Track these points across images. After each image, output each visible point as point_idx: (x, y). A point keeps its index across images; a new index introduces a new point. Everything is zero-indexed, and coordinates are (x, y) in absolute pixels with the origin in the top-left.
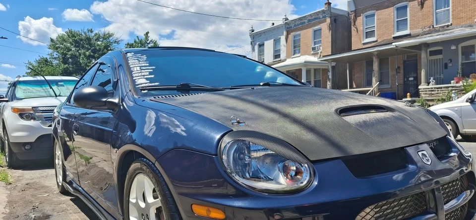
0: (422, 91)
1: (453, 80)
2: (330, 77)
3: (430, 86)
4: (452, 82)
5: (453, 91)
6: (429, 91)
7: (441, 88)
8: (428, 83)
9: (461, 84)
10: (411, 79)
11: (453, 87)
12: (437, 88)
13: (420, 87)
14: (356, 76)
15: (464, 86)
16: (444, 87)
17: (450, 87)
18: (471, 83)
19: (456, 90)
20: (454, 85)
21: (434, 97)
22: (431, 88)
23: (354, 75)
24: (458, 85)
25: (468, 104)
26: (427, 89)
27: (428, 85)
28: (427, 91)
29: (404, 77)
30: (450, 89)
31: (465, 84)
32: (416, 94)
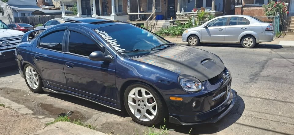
0: (178, 16)
1: (193, 10)
2: (129, 5)
3: (182, 13)
4: (192, 11)
5: (193, 16)
6: (181, 15)
7: (187, 14)
8: (181, 11)
9: (196, 12)
10: (171, 7)
11: (192, 14)
12: (185, 14)
13: (176, 13)
14: (142, 4)
15: (198, 13)
16: (188, 14)
17: (191, 14)
18: (201, 12)
19: (194, 15)
20: (193, 13)
21: (183, 19)
22: (182, 14)
23: (141, 4)
24: (195, 13)
25: (205, 29)
26: (180, 14)
27: (181, 12)
28: (180, 15)
29: (168, 7)
30: (191, 15)
31: (198, 12)
32: (175, 17)
